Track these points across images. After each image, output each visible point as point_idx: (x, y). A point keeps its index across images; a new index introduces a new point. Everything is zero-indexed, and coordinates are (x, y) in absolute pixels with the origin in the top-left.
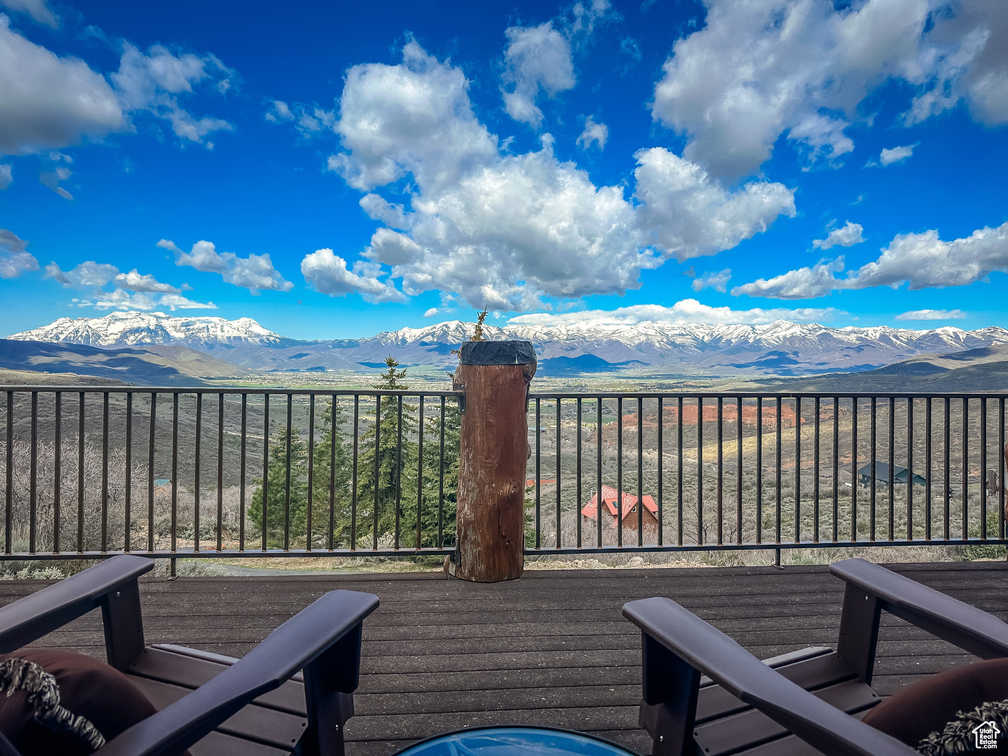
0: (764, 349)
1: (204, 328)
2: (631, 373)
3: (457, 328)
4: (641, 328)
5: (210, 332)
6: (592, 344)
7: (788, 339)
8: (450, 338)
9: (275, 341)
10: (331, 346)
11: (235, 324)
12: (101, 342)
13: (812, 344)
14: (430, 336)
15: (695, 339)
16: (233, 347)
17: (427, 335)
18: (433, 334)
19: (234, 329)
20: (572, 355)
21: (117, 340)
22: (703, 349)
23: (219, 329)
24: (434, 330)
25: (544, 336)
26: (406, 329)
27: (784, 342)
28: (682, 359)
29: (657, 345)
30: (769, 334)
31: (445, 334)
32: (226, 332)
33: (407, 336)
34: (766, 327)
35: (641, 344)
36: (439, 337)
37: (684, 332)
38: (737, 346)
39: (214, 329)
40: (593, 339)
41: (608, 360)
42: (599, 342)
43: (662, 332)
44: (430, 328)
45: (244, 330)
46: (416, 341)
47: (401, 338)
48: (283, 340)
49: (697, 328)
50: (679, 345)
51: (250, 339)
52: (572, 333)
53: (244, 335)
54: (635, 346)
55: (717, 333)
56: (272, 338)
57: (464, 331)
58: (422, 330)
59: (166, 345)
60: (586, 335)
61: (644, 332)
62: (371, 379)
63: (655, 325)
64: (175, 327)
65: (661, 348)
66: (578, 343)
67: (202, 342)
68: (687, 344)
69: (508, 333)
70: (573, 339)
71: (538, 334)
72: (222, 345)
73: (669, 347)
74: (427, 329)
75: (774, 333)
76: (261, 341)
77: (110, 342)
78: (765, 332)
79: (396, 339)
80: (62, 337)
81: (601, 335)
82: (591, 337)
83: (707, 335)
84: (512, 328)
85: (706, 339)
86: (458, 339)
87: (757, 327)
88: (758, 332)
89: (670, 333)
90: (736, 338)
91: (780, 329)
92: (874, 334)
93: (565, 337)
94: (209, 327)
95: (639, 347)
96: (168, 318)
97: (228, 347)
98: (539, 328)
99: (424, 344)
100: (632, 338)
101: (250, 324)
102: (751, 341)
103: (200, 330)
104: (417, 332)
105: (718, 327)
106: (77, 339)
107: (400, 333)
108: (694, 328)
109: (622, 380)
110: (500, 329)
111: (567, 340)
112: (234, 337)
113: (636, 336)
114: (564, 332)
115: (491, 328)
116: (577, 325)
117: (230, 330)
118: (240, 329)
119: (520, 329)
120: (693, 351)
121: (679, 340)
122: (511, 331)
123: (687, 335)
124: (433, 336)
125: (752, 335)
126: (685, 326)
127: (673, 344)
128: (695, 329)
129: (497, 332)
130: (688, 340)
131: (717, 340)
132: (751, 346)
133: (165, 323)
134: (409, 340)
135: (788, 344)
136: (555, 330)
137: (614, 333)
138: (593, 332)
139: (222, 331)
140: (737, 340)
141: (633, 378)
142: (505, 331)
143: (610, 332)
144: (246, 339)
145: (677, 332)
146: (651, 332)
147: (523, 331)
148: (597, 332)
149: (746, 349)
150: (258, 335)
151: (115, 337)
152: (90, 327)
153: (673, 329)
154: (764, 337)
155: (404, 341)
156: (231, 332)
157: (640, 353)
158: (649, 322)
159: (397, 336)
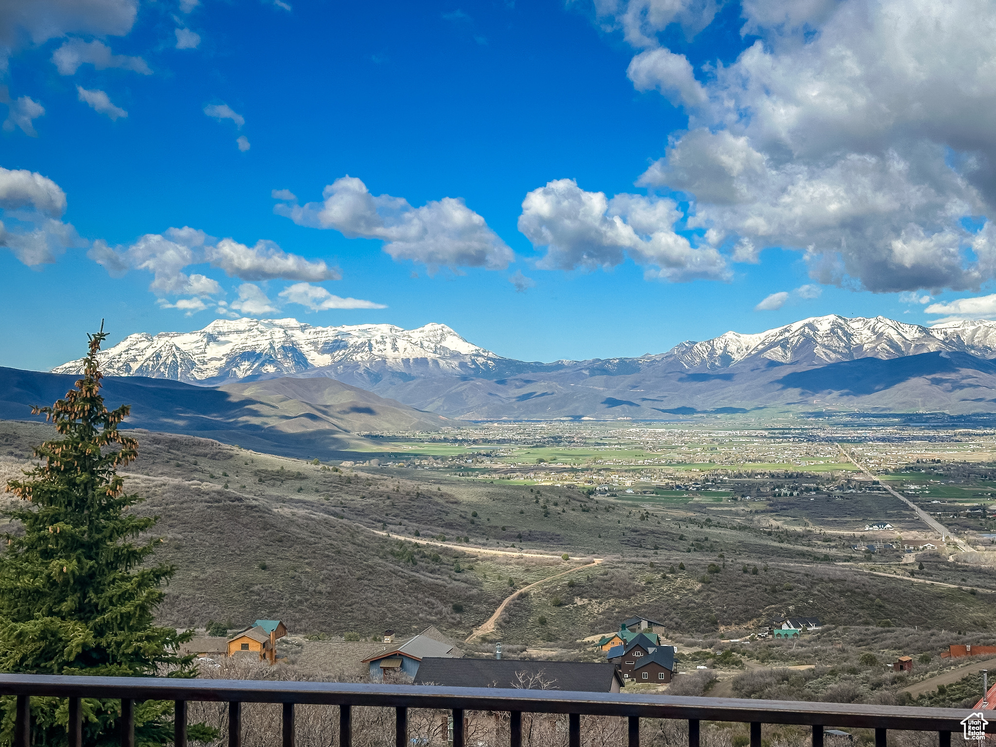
1: (363, 344)
3: (832, 330)
5: (375, 352)
8: (819, 350)
9: (485, 364)
10: (586, 372)
11: (416, 335)
12: (196, 375)
14: (779, 348)
16: (413, 378)
17: (772, 345)
18: (784, 344)
19: (415, 344)
21: (220, 369)
23: (389, 346)
24: (787, 334)
26: (730, 335)
31: (808, 341)
32: (401, 350)
33: (732, 348)
36: (796, 350)
39: (382, 347)
44: (777, 330)
45: (432, 345)
46: (751, 359)
47: (719, 352)
48: (501, 363)
51: (442, 363)
53: (432, 355)
56: (481, 360)
57: (849, 336)
58: (762, 336)
59: (300, 376)
64: (315, 344)
67: (361, 370)
69: (941, 337)
72: (394, 374)
74: (772, 333)
76: (462, 365)
77: (210, 373)
79: (712, 353)
80: (135, 366)
84: (950, 326)
86: (835, 352)
94: (373, 342)
96: (303, 329)
97: (406, 377)
99: (766, 364)
101: (442, 335)
103: (358, 348)
104: (753, 340)
106: (158, 370)
107: (719, 344)
110: (924, 330)
112: (416, 360)
115: (907, 328)
117: (408, 346)
118: (426, 344)
119: (970, 328)
122: (949, 331)
124: (784, 347)
129: (917, 335)
133: (300, 337)
134: (737, 357)
139: (395, 348)
142: (935, 334)
144: (435, 362)
147: (975, 331)
150: (456, 355)
151: (218, 364)
152: (178, 349)
155: (726, 358)
156: (409, 349)
159: (713, 349)
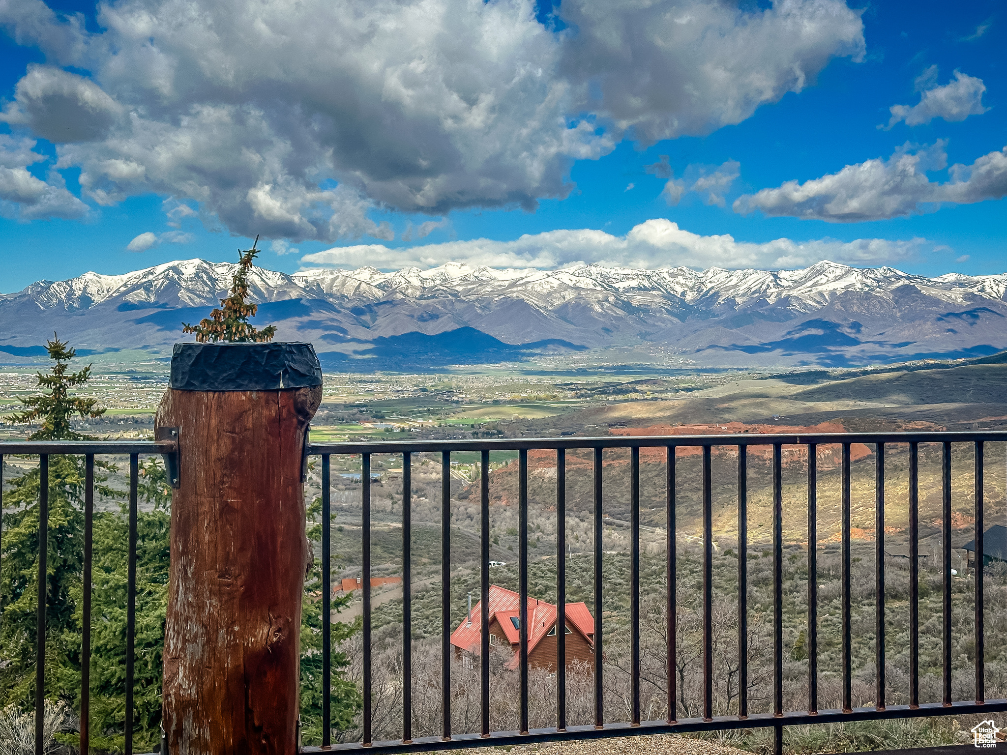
0: (796, 317)
2: (546, 363)
3: (197, 274)
4: (567, 275)
6: (470, 305)
7: (839, 298)
8: (183, 295)
13: (882, 307)
14: (141, 291)
15: (669, 296)
17: (135, 287)
18: (147, 287)
20: (432, 329)
22: (682, 317)
24: (151, 277)
25: (375, 290)
26: (90, 276)
27: (832, 303)
28: (644, 336)
29: (597, 307)
30: (803, 289)
31: (173, 285)
33: (92, 289)
34: (800, 274)
35: (565, 306)
36: (159, 293)
37: (647, 284)
38: (745, 310)
40: (473, 297)
41: (503, 338)
42: (485, 303)
43: (605, 282)
44: (140, 272)
46: (111, 301)
47: (78, 293)
49: (672, 275)
50: (638, 309)
52: (432, 284)
54: (555, 311)
55: (709, 286)
57: (213, 280)
58: (125, 277)
60: (460, 289)
61: (571, 284)
62: (16, 378)
63: (593, 270)
65: (604, 315)
66: (444, 305)
68: (654, 306)
69: (302, 285)
70: (434, 297)
71: (363, 286)
73: (620, 312)
74: (134, 275)
75: (814, 285)
78: (798, 283)
79: (69, 295)
81: (489, 289)
82: (467, 292)
83: (691, 289)
84: (311, 274)
85: (690, 296)
86: (199, 296)
87: (783, 274)
88: (784, 283)
89: (621, 285)
90: (744, 295)
91: (826, 279)
92: (995, 288)
93: (418, 293)
95: (563, 312)
98: (365, 275)
99: (127, 307)
100: (549, 294)
102: (772, 300)
104: (115, 282)
105: (710, 275)
107: (78, 285)
108: (666, 275)
109: (529, 378)
110: (286, 277)
111: (421, 297)
113: (555, 292)
114: (416, 282)
115: (270, 274)
116: (441, 269)
119: (329, 277)
120: (663, 321)
121: (638, 300)
122: (310, 279)
123: (653, 289)
124: (147, 290)
125: (773, 290)
126: (649, 272)
127: (627, 306)
128: (669, 279)
129: (279, 283)
130: (655, 300)
131: (709, 299)
132: (773, 309)
134: (97, 299)
135: (838, 306)
136: (399, 279)
137: (514, 284)
138: (472, 283)
140: (746, 298)
141: (551, 373)
142: (296, 281)
143: (507, 283)
145: (634, 284)
146: (586, 283)
147: (334, 280)
148: (480, 282)
149: (762, 316)
153: (627, 277)
154: (794, 293)
155: (86, 300)
157: (564, 323)
158: (581, 264)
159: (72, 290)
